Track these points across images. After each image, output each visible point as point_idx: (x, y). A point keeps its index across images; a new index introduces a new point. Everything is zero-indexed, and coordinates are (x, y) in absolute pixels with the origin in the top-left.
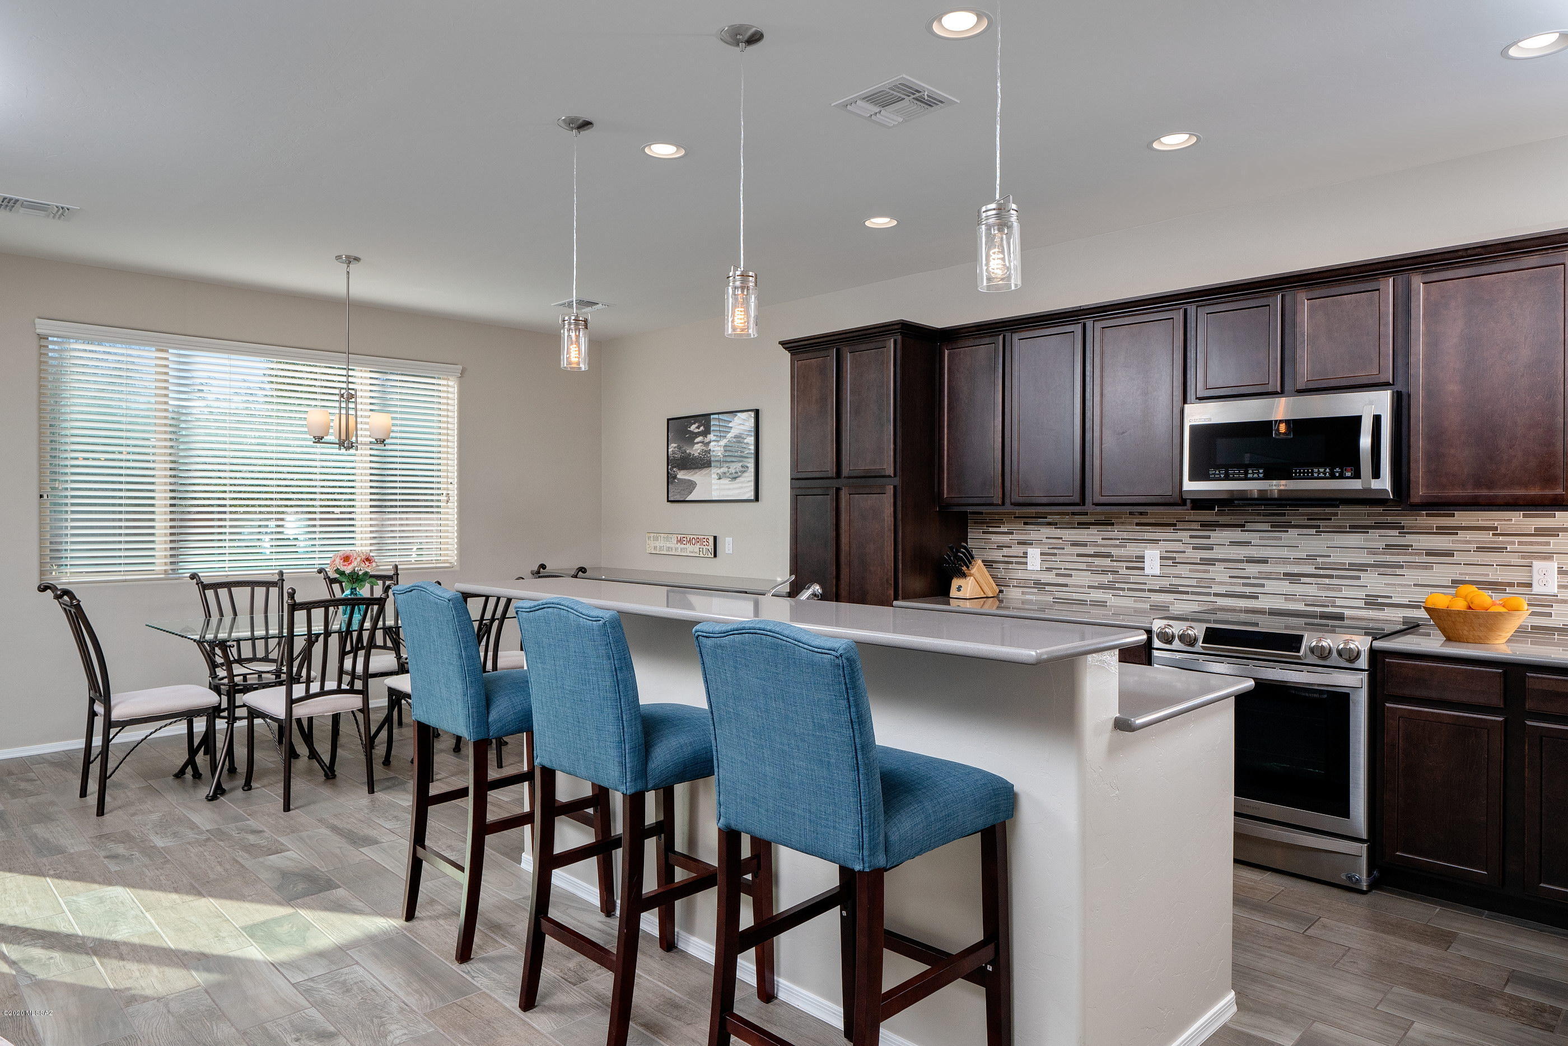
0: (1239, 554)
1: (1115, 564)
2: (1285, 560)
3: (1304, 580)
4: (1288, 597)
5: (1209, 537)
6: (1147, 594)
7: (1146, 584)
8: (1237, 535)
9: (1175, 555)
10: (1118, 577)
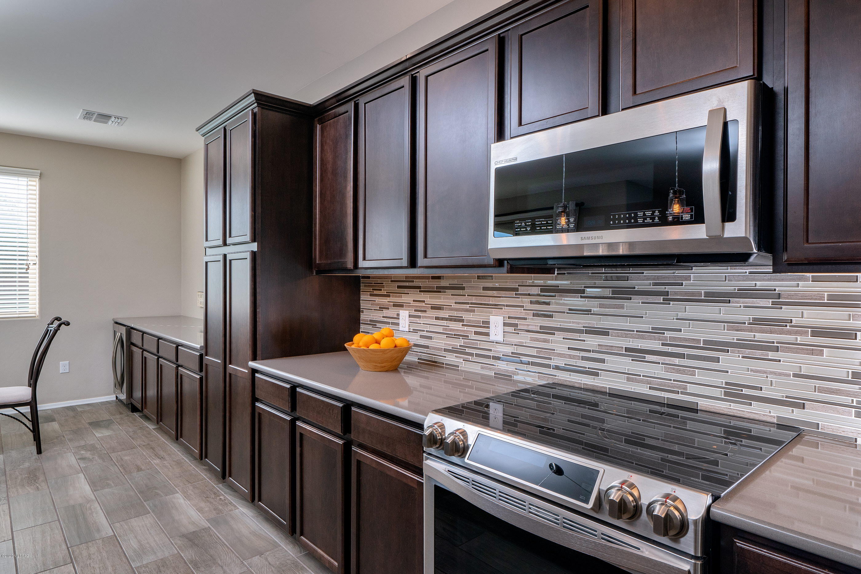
0: (578, 323)
1: (465, 328)
2: (626, 333)
3: (649, 357)
4: (631, 377)
5: (548, 304)
6: (491, 361)
7: (491, 350)
8: (576, 301)
9: (516, 321)
10: (468, 342)
